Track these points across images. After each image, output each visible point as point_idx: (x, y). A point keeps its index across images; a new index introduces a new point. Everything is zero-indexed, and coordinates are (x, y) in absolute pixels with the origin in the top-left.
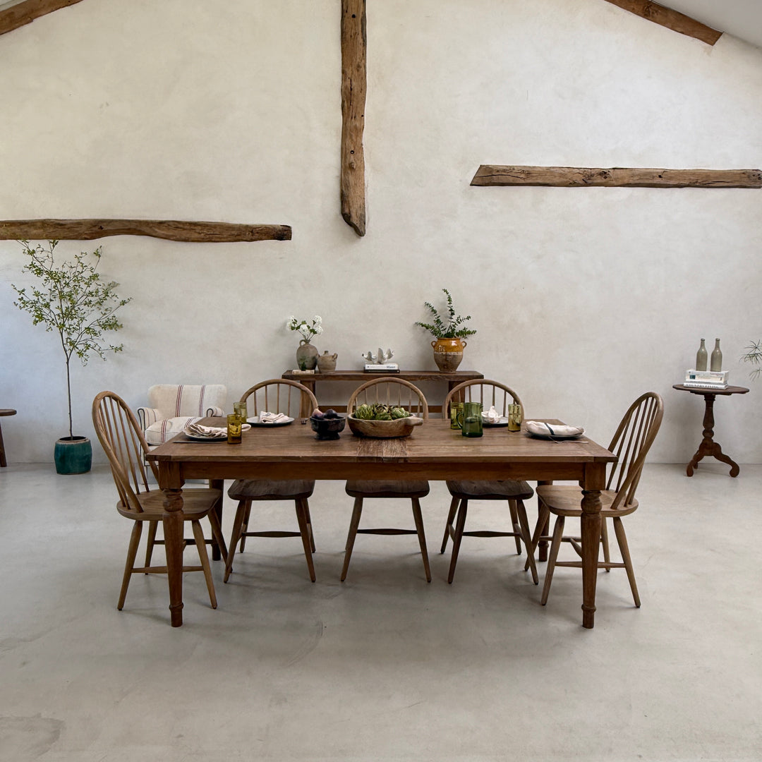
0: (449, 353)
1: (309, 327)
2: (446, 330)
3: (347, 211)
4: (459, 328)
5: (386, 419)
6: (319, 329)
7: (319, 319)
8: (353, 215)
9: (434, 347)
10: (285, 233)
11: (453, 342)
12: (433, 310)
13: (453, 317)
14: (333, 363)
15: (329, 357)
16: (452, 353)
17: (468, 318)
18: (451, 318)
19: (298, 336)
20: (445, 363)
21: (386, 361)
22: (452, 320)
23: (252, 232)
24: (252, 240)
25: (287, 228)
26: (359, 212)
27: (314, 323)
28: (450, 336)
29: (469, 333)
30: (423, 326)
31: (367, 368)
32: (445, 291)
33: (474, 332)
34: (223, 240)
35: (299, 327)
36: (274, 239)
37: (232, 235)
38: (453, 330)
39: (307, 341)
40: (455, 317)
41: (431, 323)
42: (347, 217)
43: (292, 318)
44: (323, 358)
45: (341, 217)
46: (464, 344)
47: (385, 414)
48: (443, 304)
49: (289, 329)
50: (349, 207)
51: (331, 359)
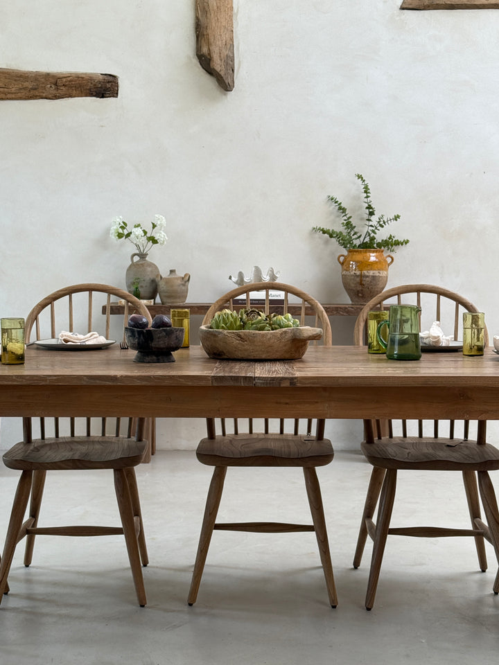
0: (365, 272)
1: (145, 233)
2: (362, 239)
3: (205, 50)
4: (381, 235)
5: (262, 329)
6: (160, 235)
7: (161, 220)
8: (216, 57)
9: (342, 264)
10: (108, 85)
11: (372, 254)
12: (340, 208)
13: (373, 218)
14: (183, 288)
15: (177, 279)
16: (371, 273)
17: (397, 218)
18: (369, 220)
19: (129, 248)
20: (359, 288)
22: (371, 223)
23: (56, 84)
24: (56, 97)
25: (111, 79)
26: (225, 52)
27: (154, 226)
28: (368, 246)
29: (397, 243)
30: (324, 232)
32: (360, 177)
33: (407, 242)
34: (9, 96)
35: (128, 235)
36: (91, 95)
37: (25, 88)
38: (372, 239)
39: (142, 256)
40: (375, 219)
41: (339, 228)
42: (205, 61)
43: (119, 220)
44: (168, 281)
45: (196, 61)
46: (389, 260)
47: (259, 322)
48: (357, 198)
49: (113, 237)
50: (209, 44)
51: (179, 282)
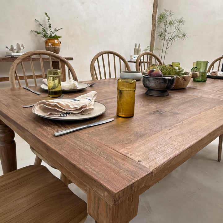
12: (40, 24)
18: (50, 29)
21: (21, 50)
28: (52, 38)
29: (59, 37)
30: (36, 32)
31: (12, 55)
32: (46, 14)
